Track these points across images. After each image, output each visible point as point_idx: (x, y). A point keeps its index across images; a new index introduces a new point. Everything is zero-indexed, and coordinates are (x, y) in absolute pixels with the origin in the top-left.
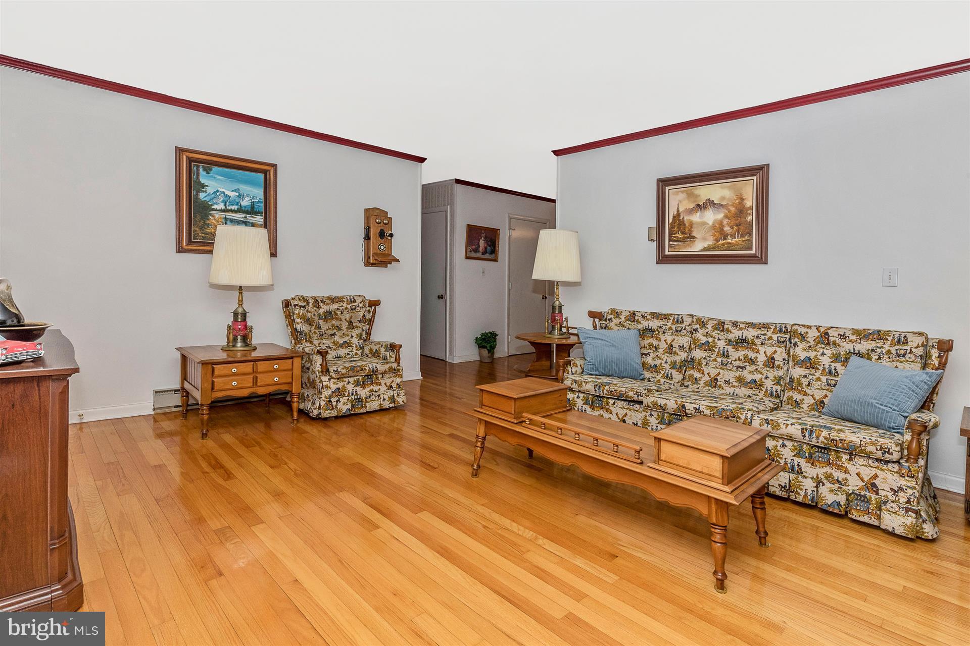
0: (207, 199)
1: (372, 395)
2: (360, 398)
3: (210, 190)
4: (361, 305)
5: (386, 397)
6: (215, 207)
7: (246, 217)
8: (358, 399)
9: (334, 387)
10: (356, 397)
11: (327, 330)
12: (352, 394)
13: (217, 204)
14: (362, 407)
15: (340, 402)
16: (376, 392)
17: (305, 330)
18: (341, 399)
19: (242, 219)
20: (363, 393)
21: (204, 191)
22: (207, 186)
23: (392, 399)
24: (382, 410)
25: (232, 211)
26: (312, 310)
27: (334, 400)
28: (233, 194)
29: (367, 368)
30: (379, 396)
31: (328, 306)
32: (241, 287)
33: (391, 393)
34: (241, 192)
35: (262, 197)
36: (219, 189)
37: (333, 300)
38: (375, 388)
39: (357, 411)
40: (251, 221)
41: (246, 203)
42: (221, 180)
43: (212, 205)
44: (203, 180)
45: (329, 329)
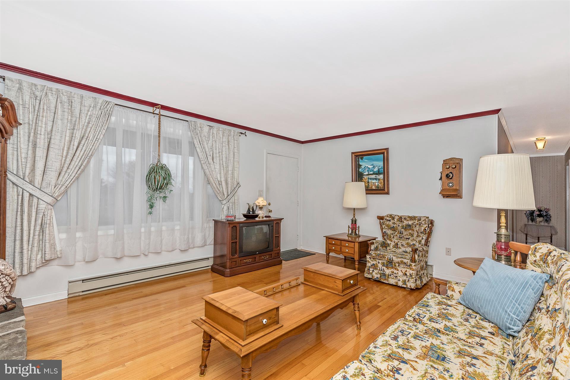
0: (362, 171)
1: (392, 275)
2: (385, 274)
3: (363, 167)
4: (423, 222)
5: (401, 279)
6: (364, 174)
7: (376, 176)
8: (384, 274)
9: (372, 263)
10: (383, 272)
11: (405, 235)
12: (382, 270)
13: (365, 172)
14: (385, 280)
15: (374, 272)
16: (395, 274)
17: (388, 233)
18: (375, 270)
19: (375, 178)
20: (388, 271)
21: (361, 168)
22: (362, 165)
23: (404, 282)
24: (396, 286)
25: (371, 174)
26: (397, 223)
27: (371, 269)
28: (371, 167)
29: (387, 257)
30: (396, 277)
31: (408, 222)
32: (354, 208)
33: (405, 278)
34: (374, 165)
35: (383, 166)
36: (366, 166)
37: (412, 218)
38: (395, 271)
39: (382, 280)
40: (378, 178)
41: (376, 170)
42: (367, 162)
43: (364, 173)
44: (360, 164)
45: (407, 235)
